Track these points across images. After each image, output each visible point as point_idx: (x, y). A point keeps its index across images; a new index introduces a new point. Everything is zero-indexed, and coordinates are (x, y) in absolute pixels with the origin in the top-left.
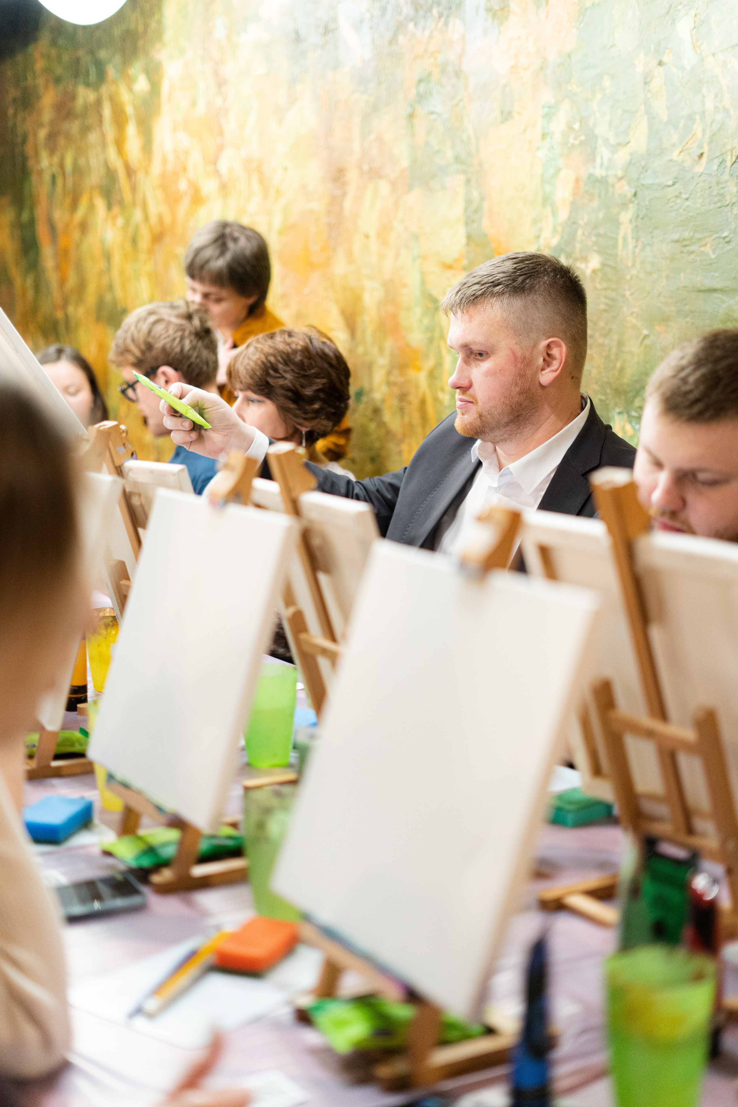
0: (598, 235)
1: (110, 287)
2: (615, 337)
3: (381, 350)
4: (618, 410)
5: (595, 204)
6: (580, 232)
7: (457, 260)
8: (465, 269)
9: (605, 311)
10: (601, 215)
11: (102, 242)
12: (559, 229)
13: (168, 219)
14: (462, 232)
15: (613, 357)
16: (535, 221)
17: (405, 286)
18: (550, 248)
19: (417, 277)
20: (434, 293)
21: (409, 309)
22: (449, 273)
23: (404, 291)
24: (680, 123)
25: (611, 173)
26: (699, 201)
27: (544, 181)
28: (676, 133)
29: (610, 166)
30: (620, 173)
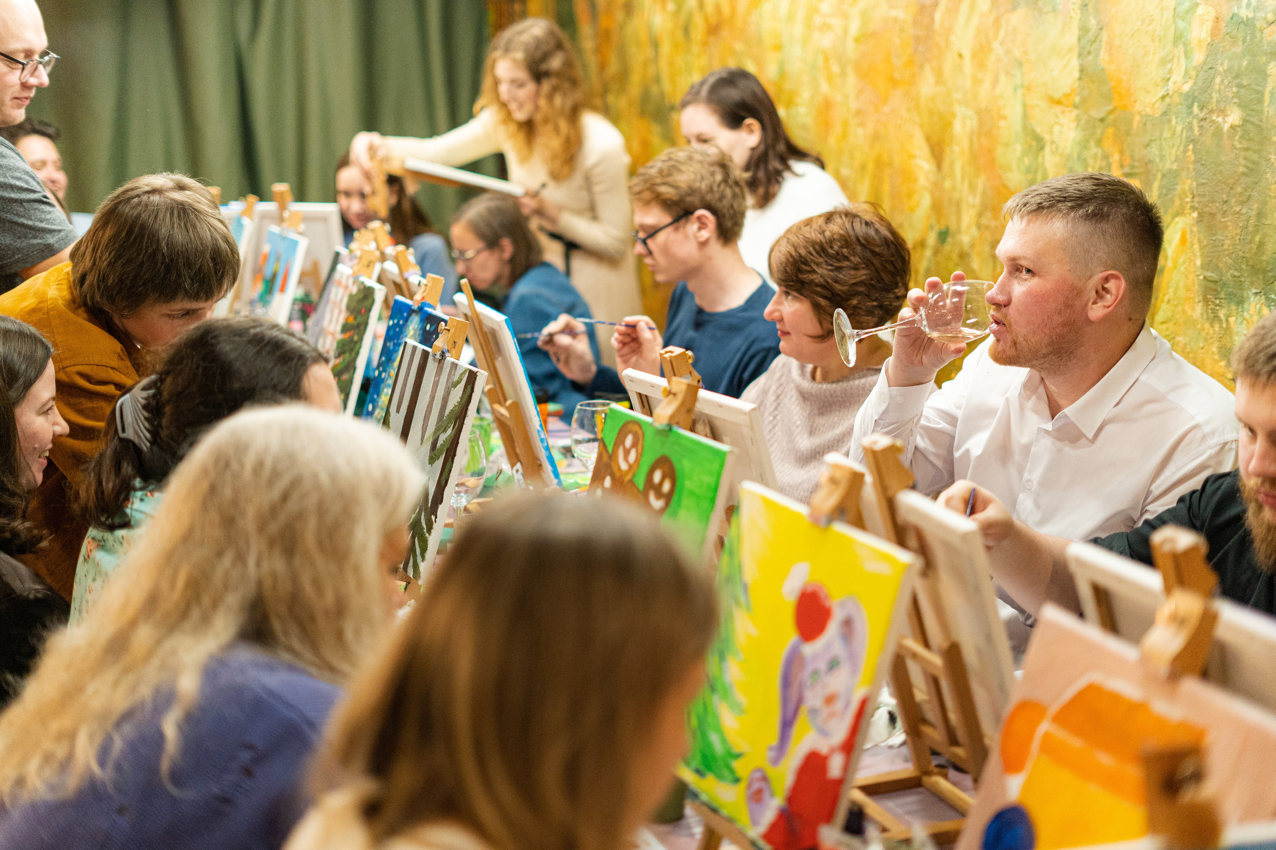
0: (1240, 86)
1: (657, 79)
2: (1256, 206)
3: (972, 187)
4: (1254, 291)
5: (1239, 49)
6: (1218, 80)
7: (1067, 96)
8: (1076, 107)
9: (1244, 174)
10: (1245, 63)
11: (650, 27)
12: (1193, 73)
13: (726, 10)
14: (1075, 63)
15: (1251, 229)
16: (1164, 62)
17: (1004, 118)
18: (1181, 94)
19: (1019, 110)
20: (1038, 130)
21: (1007, 145)
22: (1058, 109)
23: (1002, 123)
25: (1259, 15)
27: (1177, 16)
29: (1259, 7)
30: (1270, 16)
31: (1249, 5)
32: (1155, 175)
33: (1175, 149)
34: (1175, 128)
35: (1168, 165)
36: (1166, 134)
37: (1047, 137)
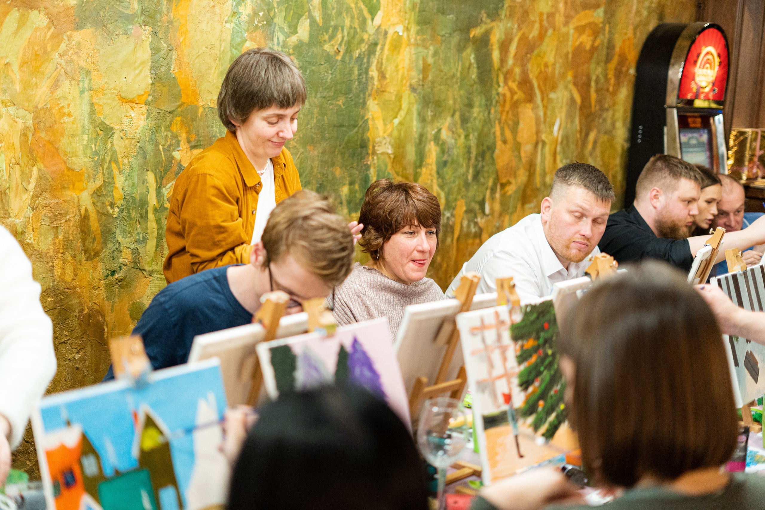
8: (147, 103)
14: (148, 73)
19: (86, 108)
20: (107, 122)
21: (73, 136)
22: (127, 106)
23: (66, 119)
24: (329, 29)
25: (284, 50)
26: (338, 76)
27: (232, 46)
28: (327, 34)
29: (285, 45)
30: (291, 51)
31: (278, 44)
37: (117, 127)
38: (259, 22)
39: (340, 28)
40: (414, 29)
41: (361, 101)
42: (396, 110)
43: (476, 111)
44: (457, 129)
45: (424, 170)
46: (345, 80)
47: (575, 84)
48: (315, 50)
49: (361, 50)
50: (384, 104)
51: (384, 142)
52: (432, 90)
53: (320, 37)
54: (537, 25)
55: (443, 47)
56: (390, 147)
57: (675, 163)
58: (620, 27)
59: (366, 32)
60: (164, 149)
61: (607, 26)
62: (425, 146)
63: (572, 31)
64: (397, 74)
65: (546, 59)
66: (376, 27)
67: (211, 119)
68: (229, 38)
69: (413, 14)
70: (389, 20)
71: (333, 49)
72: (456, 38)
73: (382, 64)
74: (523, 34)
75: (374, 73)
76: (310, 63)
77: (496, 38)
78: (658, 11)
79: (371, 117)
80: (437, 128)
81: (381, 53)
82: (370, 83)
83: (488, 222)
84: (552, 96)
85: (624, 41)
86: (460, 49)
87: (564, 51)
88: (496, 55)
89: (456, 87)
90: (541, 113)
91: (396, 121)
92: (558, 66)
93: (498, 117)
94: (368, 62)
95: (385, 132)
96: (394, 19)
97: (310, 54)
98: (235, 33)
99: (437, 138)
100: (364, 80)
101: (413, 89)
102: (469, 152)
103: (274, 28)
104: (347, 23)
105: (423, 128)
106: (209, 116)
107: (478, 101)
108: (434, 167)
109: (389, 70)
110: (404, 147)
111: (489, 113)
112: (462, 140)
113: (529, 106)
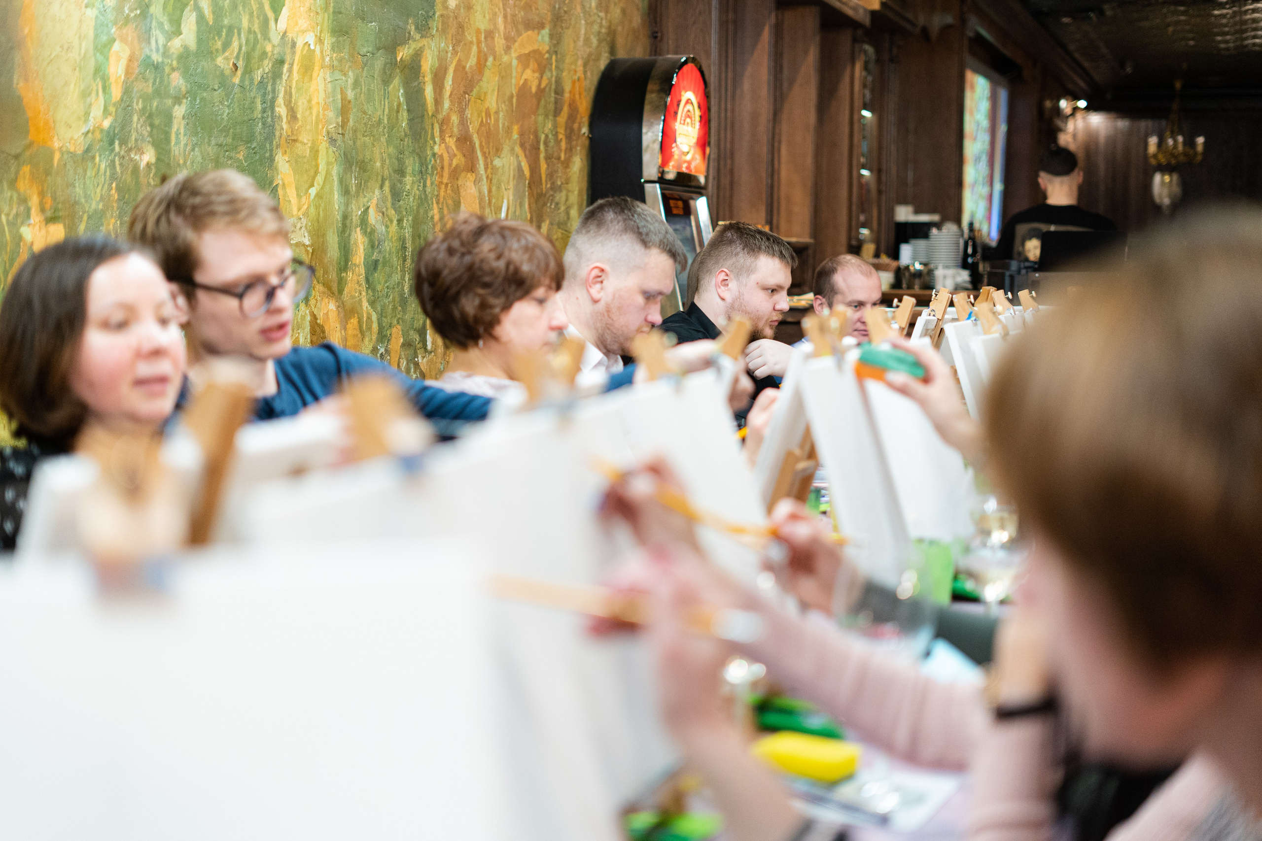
0: (152, 126)
6: (135, 118)
10: (155, 105)
12: (112, 109)
18: (102, 131)
24: (222, 31)
25: (166, 61)
26: (237, 110)
27: (96, 48)
28: (219, 38)
29: (166, 53)
30: (175, 63)
31: (158, 50)
32: (81, 217)
33: (100, 187)
34: (99, 165)
35: (94, 206)
36: (90, 173)
38: (131, 11)
39: (236, 31)
40: (328, 40)
41: (267, 155)
42: (312, 172)
43: (408, 179)
44: (387, 209)
45: (350, 274)
46: (246, 118)
47: (522, 145)
48: (205, 64)
49: (264, 70)
50: (296, 162)
51: (299, 226)
52: (354, 143)
53: (210, 44)
54: (475, 48)
55: (365, 74)
56: (306, 234)
57: (752, 233)
58: (568, 60)
59: (269, 40)
60: (8, 221)
61: (554, 57)
62: (350, 235)
63: (515, 62)
64: (311, 113)
65: (487, 104)
66: (281, 34)
67: (71, 172)
68: (91, 34)
69: (326, 15)
70: (297, 24)
71: (228, 64)
72: (379, 63)
73: (291, 94)
74: (459, 60)
75: (281, 109)
76: (200, 86)
77: (428, 64)
78: (608, 39)
79: (281, 183)
80: (364, 205)
81: (289, 76)
82: (277, 127)
83: (430, 362)
84: (497, 162)
85: (574, 82)
86: (386, 81)
87: (508, 94)
88: (429, 91)
89: (383, 139)
90: (485, 190)
91: (313, 191)
92: (501, 114)
93: (436, 193)
94: (274, 91)
95: (299, 210)
96: (303, 23)
97: (199, 70)
98: (99, 27)
99: (364, 221)
100: (269, 120)
101: (332, 141)
102: (404, 248)
103: (151, 23)
104: (245, 24)
105: (347, 204)
106: (68, 166)
107: (412, 165)
108: (362, 271)
109: (301, 105)
110: (324, 235)
111: (425, 186)
112: (394, 227)
113: (471, 177)
